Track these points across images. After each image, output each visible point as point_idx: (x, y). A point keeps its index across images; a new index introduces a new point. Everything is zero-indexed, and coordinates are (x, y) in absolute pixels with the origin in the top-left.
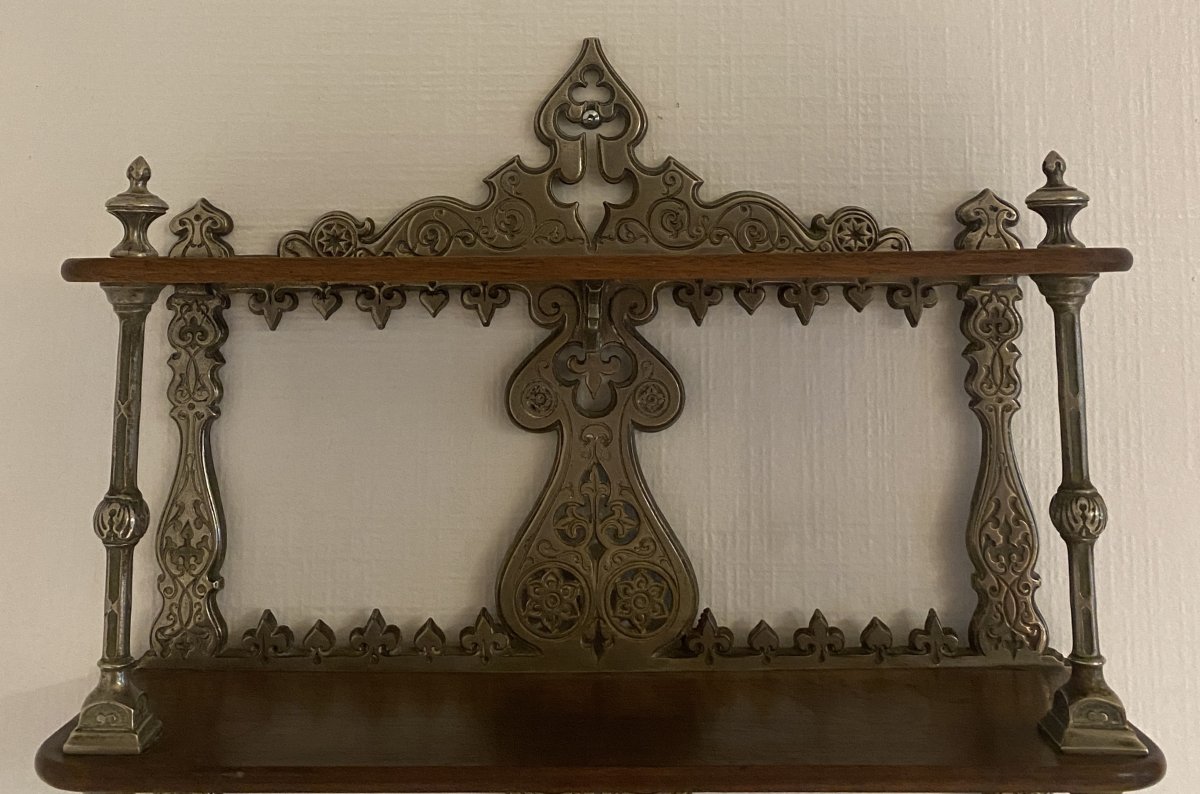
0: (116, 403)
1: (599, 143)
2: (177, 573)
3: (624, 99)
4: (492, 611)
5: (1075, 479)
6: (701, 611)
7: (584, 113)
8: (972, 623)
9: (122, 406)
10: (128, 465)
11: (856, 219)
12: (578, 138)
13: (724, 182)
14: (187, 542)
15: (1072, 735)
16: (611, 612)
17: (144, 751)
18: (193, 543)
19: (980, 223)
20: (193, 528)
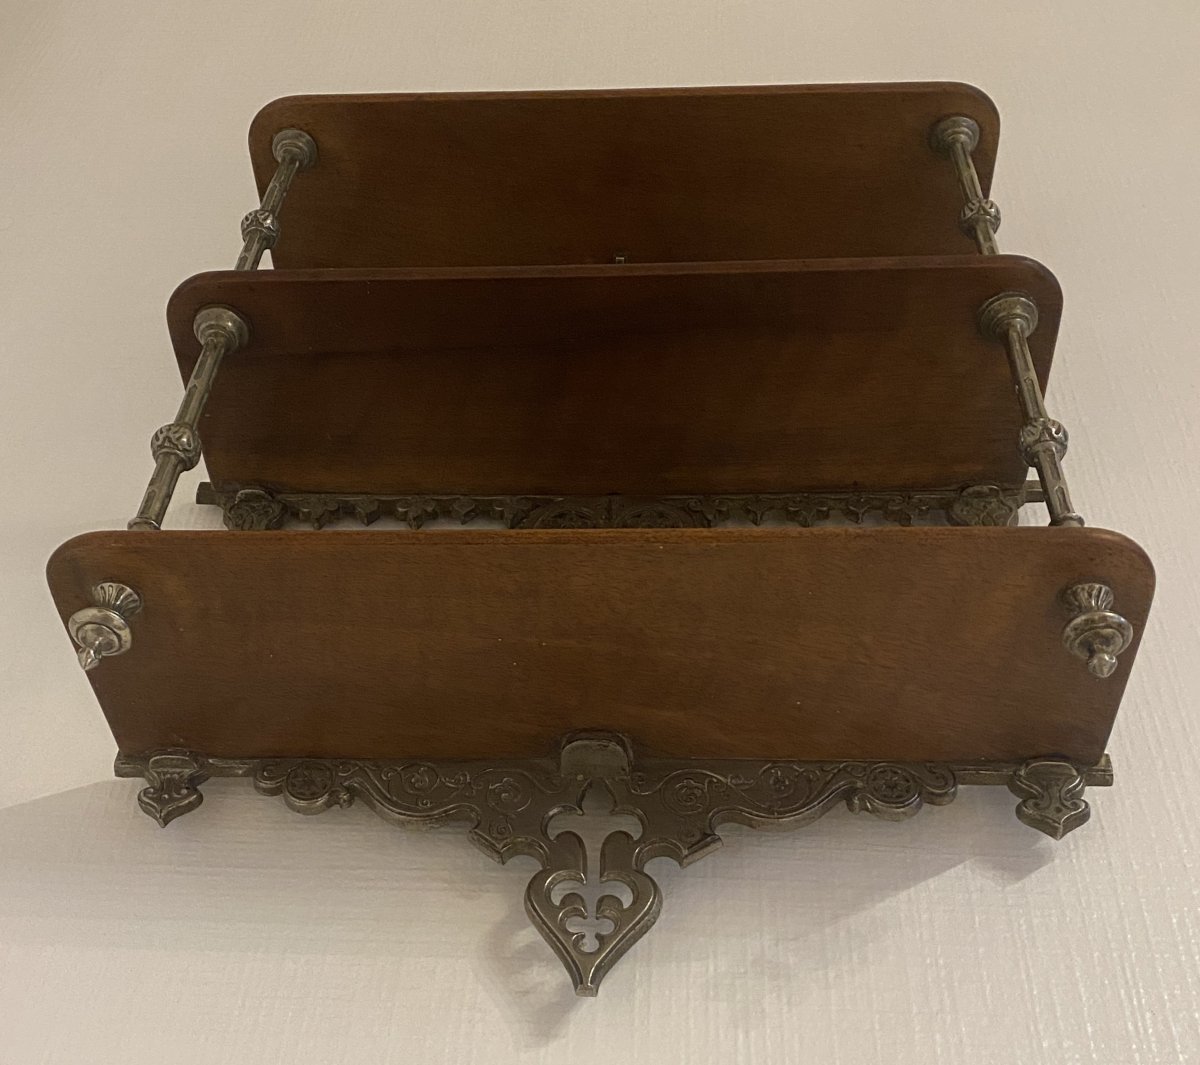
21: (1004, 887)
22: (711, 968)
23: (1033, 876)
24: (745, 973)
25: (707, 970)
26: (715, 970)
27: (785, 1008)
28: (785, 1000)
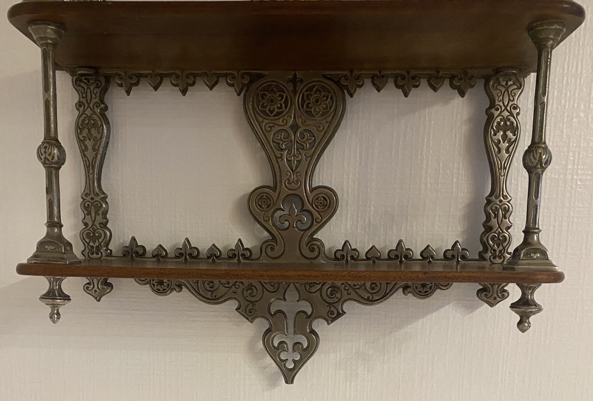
21: (464, 316)
22: (338, 356)
23: (478, 310)
24: (352, 358)
25: (337, 357)
26: (340, 357)
27: (366, 373)
28: (366, 369)
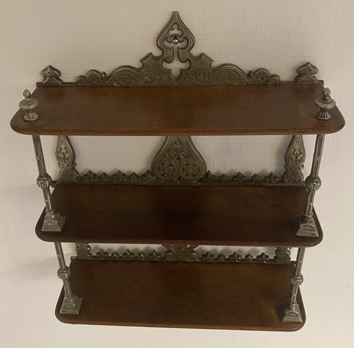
0: (36, 157)
1: (178, 50)
2: (63, 163)
3: (187, 35)
4: (151, 170)
5: (314, 176)
6: (207, 171)
7: (173, 40)
8: (282, 176)
9: (38, 157)
10: (43, 171)
11: (263, 74)
12: (171, 48)
13: (220, 60)
14: (64, 156)
15: (300, 232)
16: (183, 173)
17: (62, 230)
18: (66, 157)
19: (304, 74)
20: (66, 154)
